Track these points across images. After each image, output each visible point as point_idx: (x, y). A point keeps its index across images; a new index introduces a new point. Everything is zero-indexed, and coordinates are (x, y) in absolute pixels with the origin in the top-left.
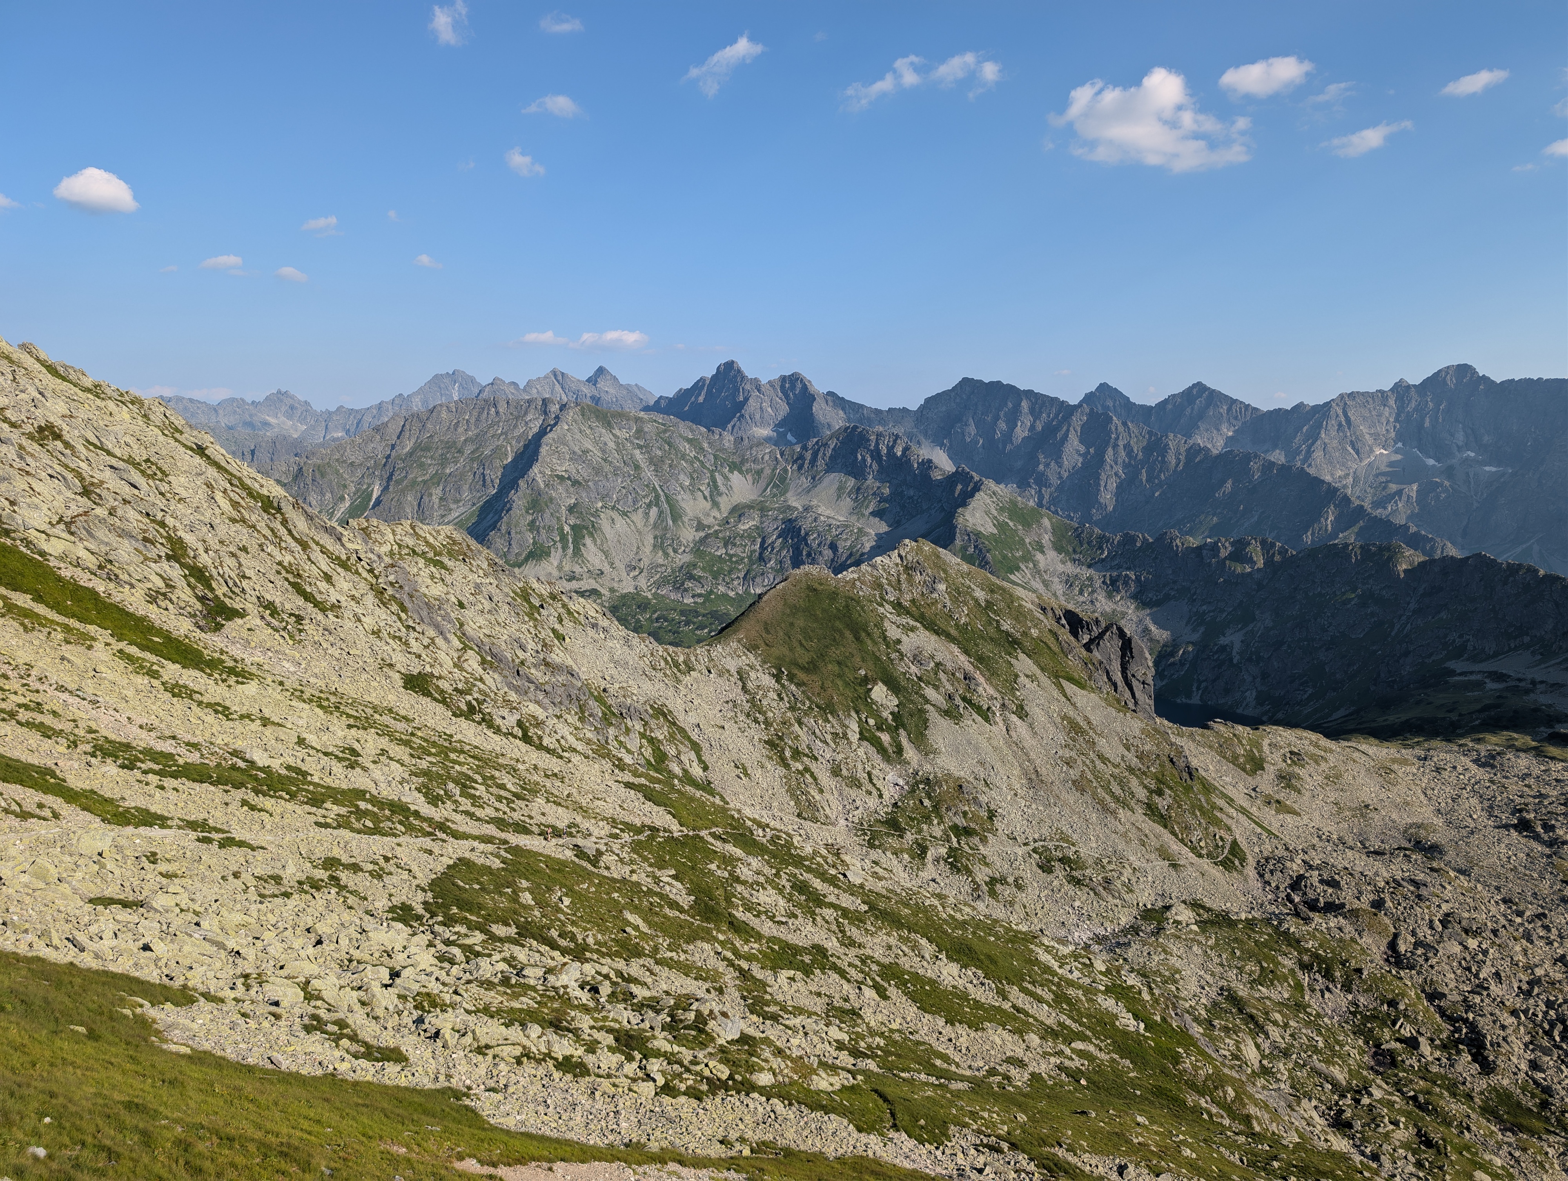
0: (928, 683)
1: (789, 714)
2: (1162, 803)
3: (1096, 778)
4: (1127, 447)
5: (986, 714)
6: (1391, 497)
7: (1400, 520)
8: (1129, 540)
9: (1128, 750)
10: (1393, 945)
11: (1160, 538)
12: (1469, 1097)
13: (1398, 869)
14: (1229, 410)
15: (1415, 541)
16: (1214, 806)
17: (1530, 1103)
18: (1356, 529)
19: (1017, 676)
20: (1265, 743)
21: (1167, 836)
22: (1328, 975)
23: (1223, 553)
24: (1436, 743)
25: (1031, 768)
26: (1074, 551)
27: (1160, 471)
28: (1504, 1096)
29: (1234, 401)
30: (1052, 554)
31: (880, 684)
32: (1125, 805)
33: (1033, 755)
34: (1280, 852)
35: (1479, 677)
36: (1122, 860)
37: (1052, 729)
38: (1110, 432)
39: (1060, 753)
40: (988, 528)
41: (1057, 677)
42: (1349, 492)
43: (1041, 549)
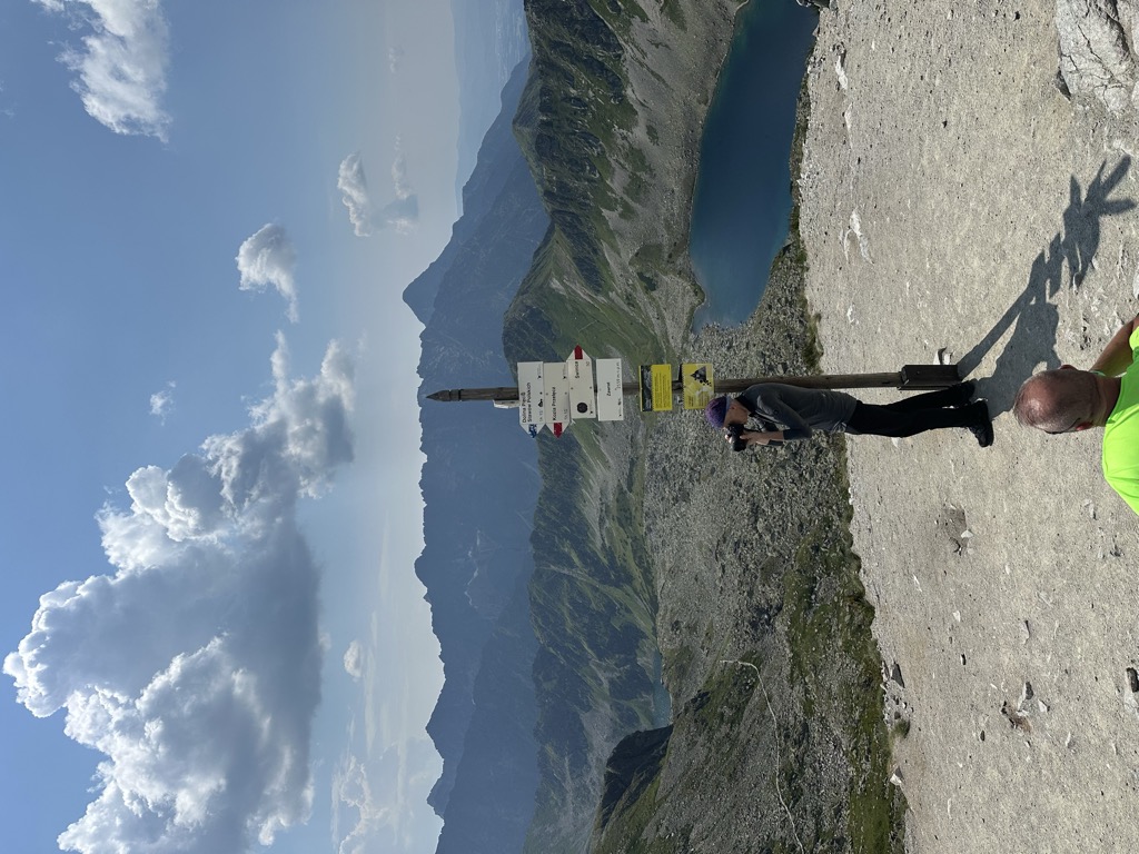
2: (729, 712)
9: (697, 742)
29: (440, 701)
30: (560, 823)
32: (736, 739)
35: (604, 531)
43: (558, 832)
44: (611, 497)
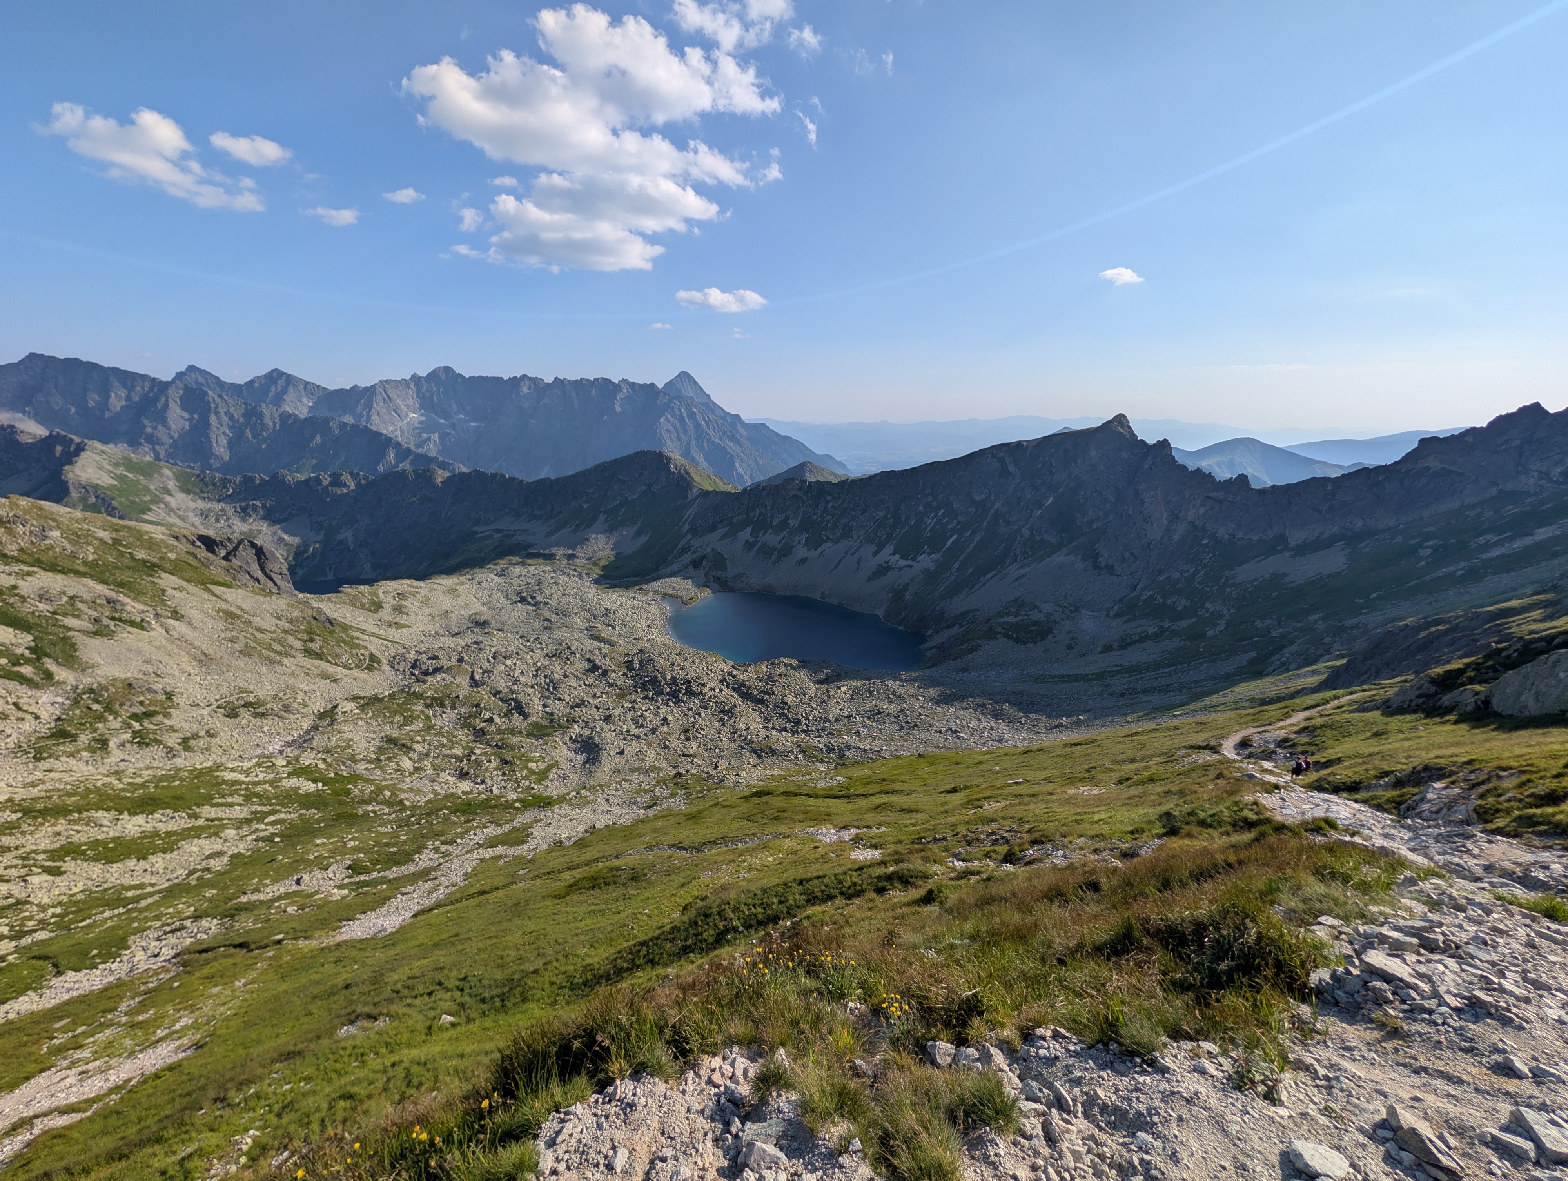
0: (65, 615)
2: (315, 646)
3: (259, 644)
4: (227, 413)
5: (141, 625)
6: (425, 441)
7: (433, 454)
8: (247, 481)
9: (280, 620)
10: (472, 678)
11: (274, 476)
12: (521, 732)
13: (469, 639)
14: (305, 388)
15: (443, 466)
16: (352, 638)
17: (545, 723)
18: (408, 461)
19: (164, 591)
20: (380, 592)
21: (324, 665)
22: (442, 705)
23: (325, 483)
24: (476, 570)
25: (199, 653)
26: (202, 491)
27: (262, 430)
28: (535, 725)
29: (307, 383)
30: (180, 496)
32: (287, 655)
33: (196, 643)
34: (401, 651)
35: (489, 533)
36: (293, 690)
37: (210, 622)
38: (208, 403)
39: (223, 635)
40: (106, 480)
41: (203, 584)
42: (400, 439)
43: (169, 493)
44: (520, 538)
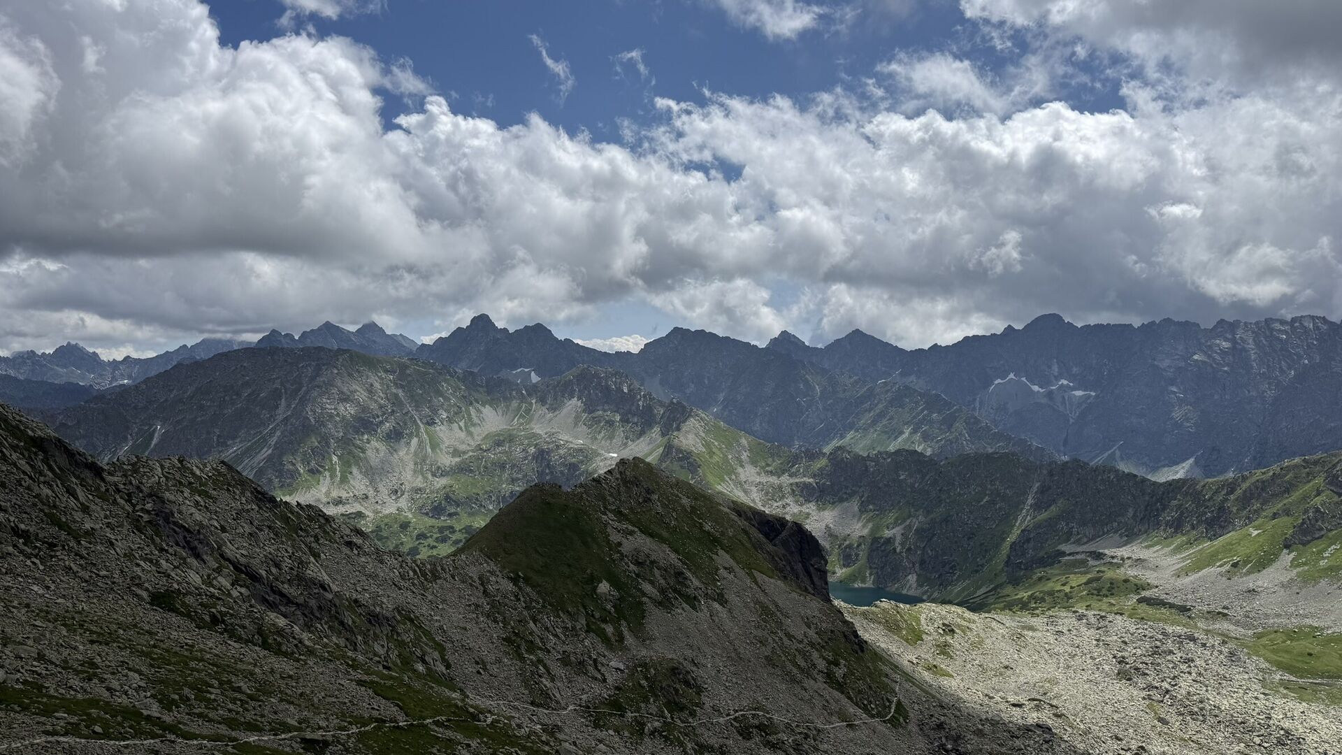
0: (644, 579)
1: (525, 613)
2: (839, 672)
5: (693, 603)
14: (882, 351)
19: (717, 569)
20: (922, 617)
21: (845, 701)
24: (1056, 612)
25: (731, 648)
26: (767, 464)
30: (750, 467)
31: (604, 582)
32: (809, 676)
33: (731, 636)
35: (1083, 556)
37: (747, 612)
39: (755, 633)
40: (698, 447)
41: (749, 568)
43: (741, 463)
